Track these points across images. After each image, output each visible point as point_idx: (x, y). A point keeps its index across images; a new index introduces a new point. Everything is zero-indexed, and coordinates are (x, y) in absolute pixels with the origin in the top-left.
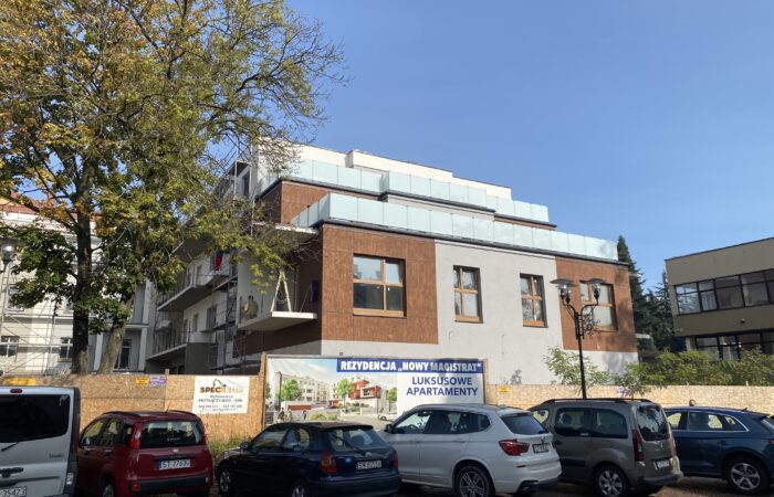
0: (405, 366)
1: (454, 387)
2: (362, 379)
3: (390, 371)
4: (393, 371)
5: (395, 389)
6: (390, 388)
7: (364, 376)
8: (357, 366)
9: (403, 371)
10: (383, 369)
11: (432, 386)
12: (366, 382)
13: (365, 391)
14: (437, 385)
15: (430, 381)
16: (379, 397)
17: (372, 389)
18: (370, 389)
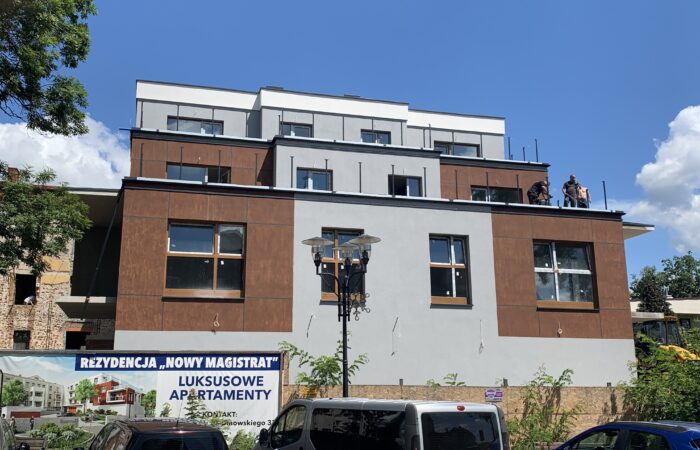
0: (170, 362)
1: (236, 389)
2: (110, 379)
3: (147, 369)
4: (152, 369)
5: (154, 392)
6: (146, 391)
7: (111, 376)
8: (102, 363)
9: (166, 369)
10: (138, 366)
11: (205, 388)
12: (114, 384)
13: (113, 394)
14: (212, 387)
15: (204, 381)
16: (131, 403)
17: (123, 392)
18: (119, 392)
